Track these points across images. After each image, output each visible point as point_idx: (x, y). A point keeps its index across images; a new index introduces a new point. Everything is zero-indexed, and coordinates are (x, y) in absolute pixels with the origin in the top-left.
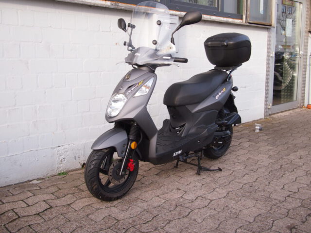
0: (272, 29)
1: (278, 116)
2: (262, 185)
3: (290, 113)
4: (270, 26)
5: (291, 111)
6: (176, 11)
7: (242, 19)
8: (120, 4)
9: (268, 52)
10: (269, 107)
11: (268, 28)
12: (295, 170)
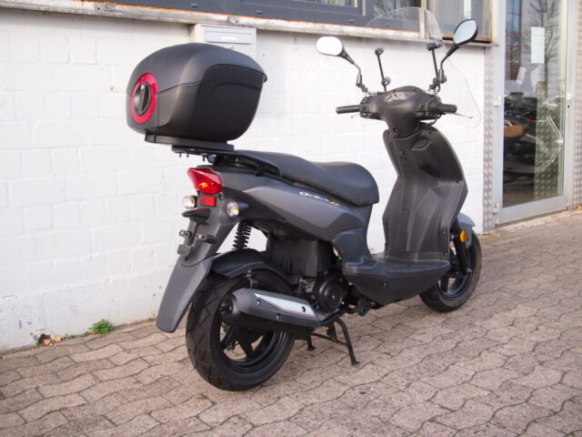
0: (495, 48)
1: (516, 228)
2: (390, 391)
3: (546, 222)
4: (488, 42)
5: (549, 218)
6: (257, 17)
7: (418, 30)
8: (118, 7)
9: (488, 98)
10: (495, 211)
11: (484, 48)
12: (484, 353)
